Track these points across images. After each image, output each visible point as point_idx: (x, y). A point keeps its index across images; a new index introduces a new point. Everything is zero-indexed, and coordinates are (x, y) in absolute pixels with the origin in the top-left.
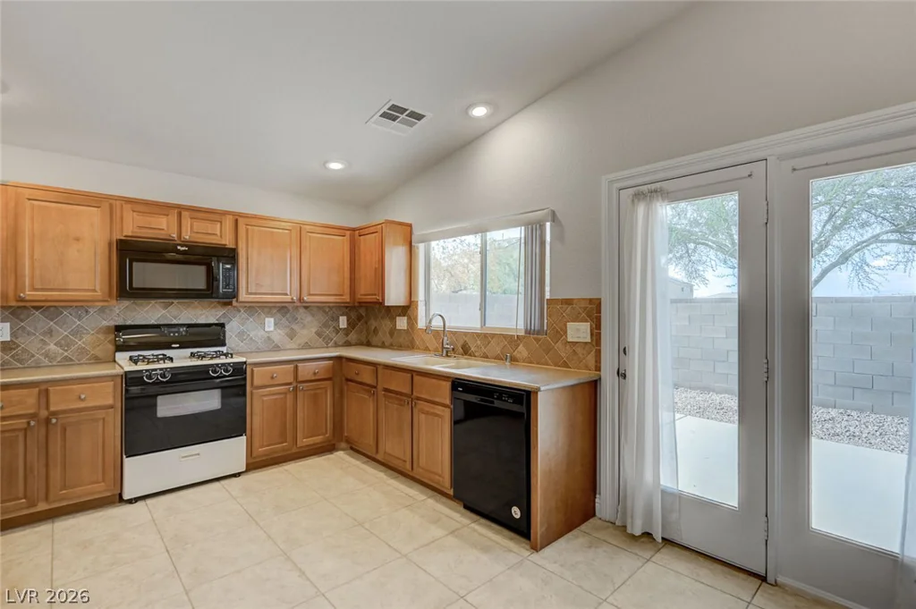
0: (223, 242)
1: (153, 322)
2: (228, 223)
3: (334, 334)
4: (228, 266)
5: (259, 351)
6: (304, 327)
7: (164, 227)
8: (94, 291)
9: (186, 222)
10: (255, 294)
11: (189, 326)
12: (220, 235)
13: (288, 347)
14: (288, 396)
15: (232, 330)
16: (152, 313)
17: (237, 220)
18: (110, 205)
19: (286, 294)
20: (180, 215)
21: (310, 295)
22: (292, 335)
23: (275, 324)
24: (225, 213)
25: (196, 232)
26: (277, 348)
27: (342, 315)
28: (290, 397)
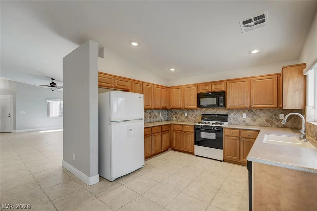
0: (223, 90)
1: (210, 113)
2: (224, 83)
3: (276, 122)
4: (222, 97)
5: (240, 125)
6: (260, 117)
7: (208, 89)
8: (195, 106)
9: (213, 86)
10: (233, 105)
11: (218, 115)
12: (221, 88)
13: (252, 125)
14: (237, 141)
15: (231, 117)
16: (210, 111)
17: (227, 82)
18: (198, 86)
19: (244, 105)
20: (211, 84)
21: (255, 105)
22: (254, 120)
23: (247, 116)
24: (223, 81)
25: (215, 88)
26: (247, 125)
27: (280, 113)
28: (238, 142)
